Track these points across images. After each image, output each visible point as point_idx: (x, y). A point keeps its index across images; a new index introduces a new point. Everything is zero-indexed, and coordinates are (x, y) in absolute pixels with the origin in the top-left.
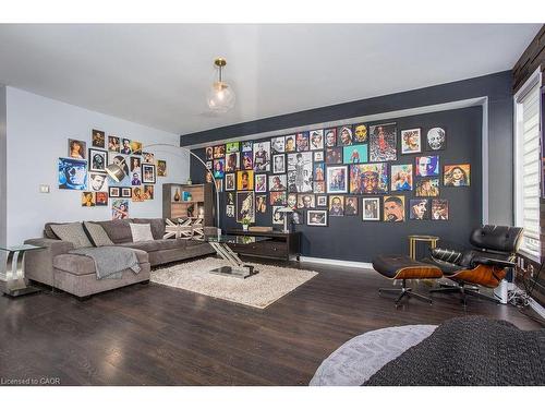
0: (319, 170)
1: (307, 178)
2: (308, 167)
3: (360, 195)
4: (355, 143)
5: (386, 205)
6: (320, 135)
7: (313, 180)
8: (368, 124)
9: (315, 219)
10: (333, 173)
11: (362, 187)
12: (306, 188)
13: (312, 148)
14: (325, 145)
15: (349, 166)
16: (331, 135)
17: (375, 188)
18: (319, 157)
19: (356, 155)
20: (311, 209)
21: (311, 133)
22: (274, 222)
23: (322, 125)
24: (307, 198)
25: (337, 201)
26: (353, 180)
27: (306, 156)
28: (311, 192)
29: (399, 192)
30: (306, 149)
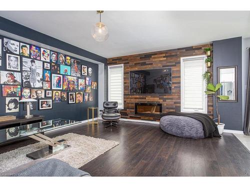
0: (47, 74)
1: (39, 78)
2: (40, 71)
3: (67, 91)
4: (66, 65)
5: (77, 96)
7: (43, 80)
8: (71, 57)
9: (44, 105)
10: (55, 78)
11: (69, 88)
12: (38, 85)
13: (42, 59)
14: (51, 60)
15: (64, 76)
16: (54, 55)
17: (74, 88)
18: (47, 66)
19: (66, 71)
20: (42, 99)
21: (42, 50)
22: (7, 111)
24: (39, 92)
25: (57, 94)
26: (65, 83)
27: (38, 64)
28: (42, 88)
29: (81, 90)
30: (38, 58)
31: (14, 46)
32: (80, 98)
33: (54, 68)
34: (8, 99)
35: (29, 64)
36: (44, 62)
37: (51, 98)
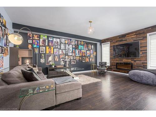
0: (74, 50)
1: (71, 52)
2: (71, 49)
3: (82, 57)
4: (81, 45)
5: (86, 59)
6: (74, 41)
7: (72, 52)
8: (84, 42)
9: (73, 62)
11: (82, 55)
13: (72, 44)
14: (75, 44)
15: (80, 50)
16: (76, 42)
17: (85, 55)
18: (74, 46)
19: (81, 48)
20: (72, 60)
21: (72, 40)
22: (61, 64)
23: (74, 39)
24: (71, 57)
25: (78, 58)
26: (81, 53)
27: (71, 46)
28: (72, 55)
29: (88, 56)
30: (71, 44)
31: (63, 40)
32: (87, 60)
33: (76, 47)
34: (61, 60)
35: (68, 46)
36: (72, 45)
37: (75, 59)
